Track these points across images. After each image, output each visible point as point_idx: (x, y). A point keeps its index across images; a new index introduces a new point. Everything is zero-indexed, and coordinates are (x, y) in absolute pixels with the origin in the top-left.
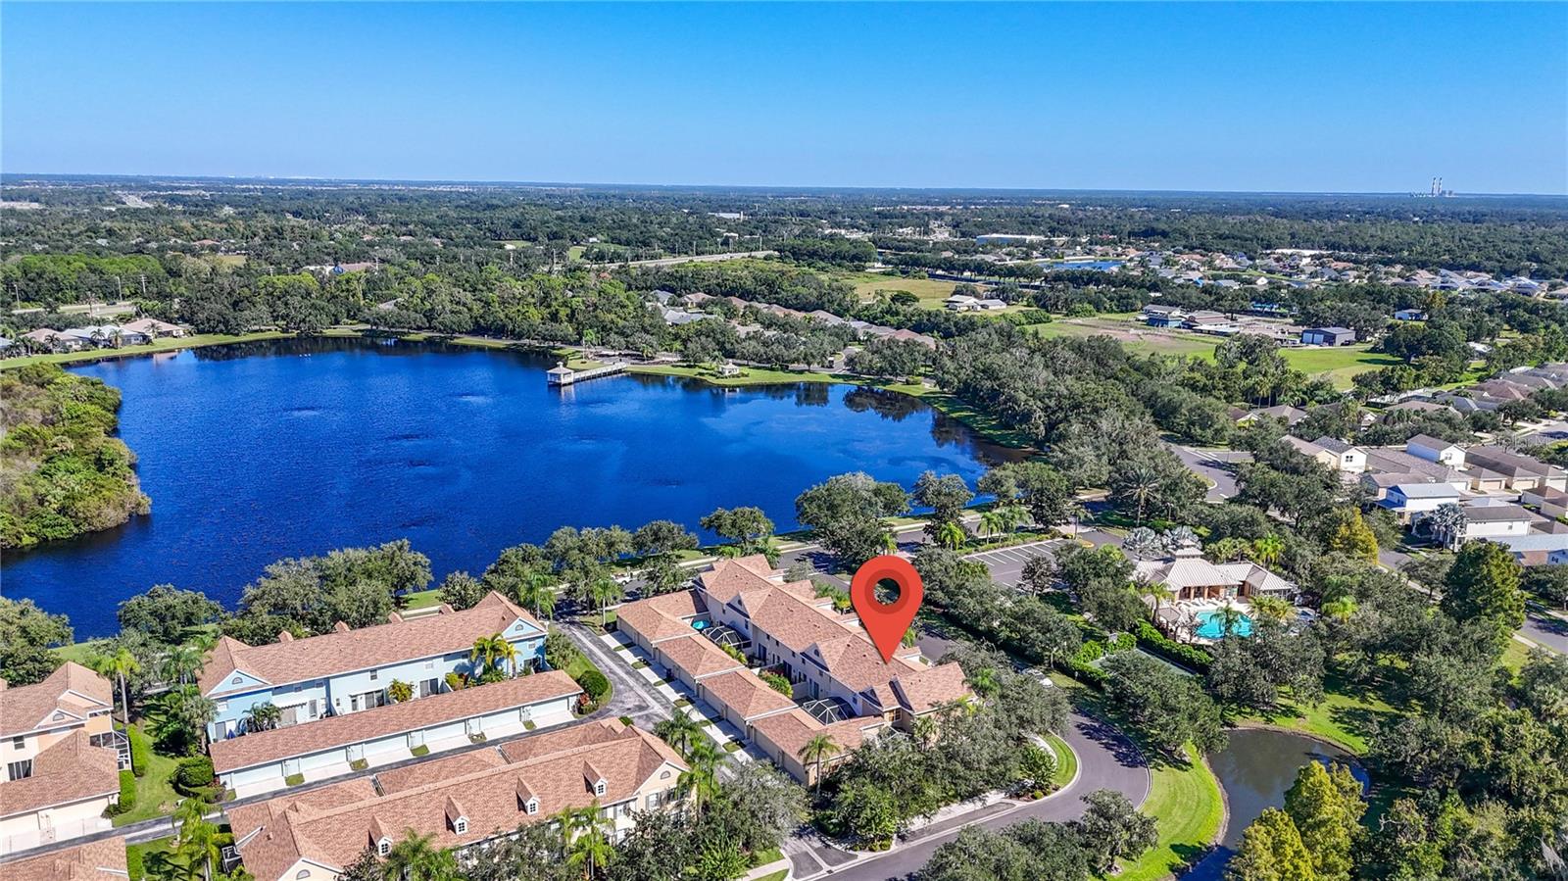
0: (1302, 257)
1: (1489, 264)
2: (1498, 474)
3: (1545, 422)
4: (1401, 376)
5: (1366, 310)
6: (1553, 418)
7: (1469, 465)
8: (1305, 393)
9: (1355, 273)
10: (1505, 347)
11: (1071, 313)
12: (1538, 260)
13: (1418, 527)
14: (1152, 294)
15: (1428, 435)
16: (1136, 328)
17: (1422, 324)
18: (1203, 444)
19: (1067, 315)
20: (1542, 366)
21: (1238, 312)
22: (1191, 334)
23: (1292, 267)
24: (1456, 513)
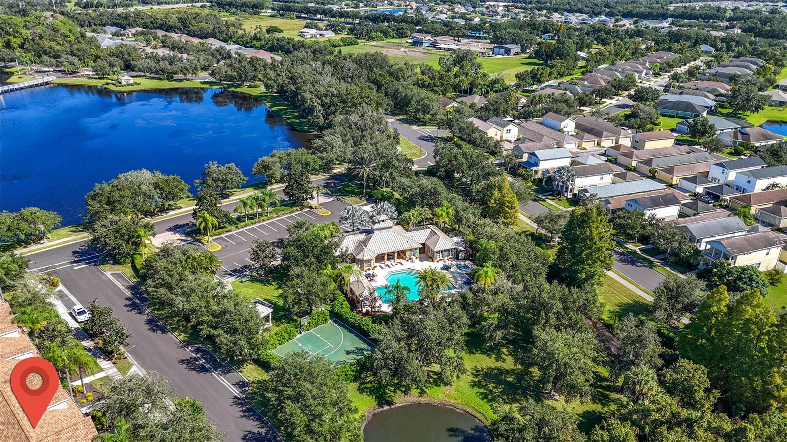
0: (499, 6)
1: (587, 9)
2: (592, 136)
3: (616, 98)
4: (542, 73)
5: (526, 34)
6: (620, 95)
7: (577, 130)
8: (488, 86)
9: (524, 15)
10: (595, 54)
11: (371, 39)
12: (609, 7)
13: (546, 182)
14: (417, 28)
15: (555, 112)
16: (405, 47)
17: (554, 42)
18: (424, 124)
19: (368, 40)
20: (613, 64)
21: (462, 37)
22: (435, 51)
23: (493, 12)
24: (568, 172)
